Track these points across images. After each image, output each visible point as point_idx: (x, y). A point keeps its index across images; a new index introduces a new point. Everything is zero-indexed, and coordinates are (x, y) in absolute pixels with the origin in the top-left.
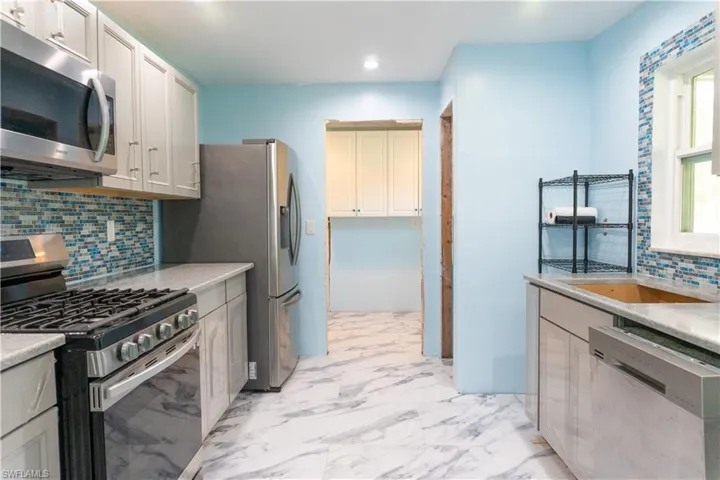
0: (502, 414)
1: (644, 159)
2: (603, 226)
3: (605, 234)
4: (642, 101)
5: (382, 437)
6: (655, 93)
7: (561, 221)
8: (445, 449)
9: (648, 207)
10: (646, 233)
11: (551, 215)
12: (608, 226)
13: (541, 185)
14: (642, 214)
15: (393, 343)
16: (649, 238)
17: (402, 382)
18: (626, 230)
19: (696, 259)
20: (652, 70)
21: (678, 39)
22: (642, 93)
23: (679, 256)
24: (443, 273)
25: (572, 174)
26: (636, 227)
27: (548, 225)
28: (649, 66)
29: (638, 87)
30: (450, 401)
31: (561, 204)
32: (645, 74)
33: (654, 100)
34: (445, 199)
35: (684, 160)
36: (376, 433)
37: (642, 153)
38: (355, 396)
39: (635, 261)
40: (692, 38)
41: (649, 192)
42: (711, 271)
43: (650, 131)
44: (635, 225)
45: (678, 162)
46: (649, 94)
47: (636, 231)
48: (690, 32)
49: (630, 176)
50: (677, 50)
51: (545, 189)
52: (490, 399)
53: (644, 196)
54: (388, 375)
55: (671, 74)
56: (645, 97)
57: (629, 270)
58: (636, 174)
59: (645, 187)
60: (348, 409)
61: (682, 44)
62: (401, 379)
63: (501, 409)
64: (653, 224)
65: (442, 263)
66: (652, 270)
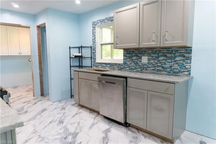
0: (67, 104)
1: (93, 44)
2: (84, 58)
3: (84, 60)
4: (93, 31)
5: (42, 116)
6: (96, 30)
7: (76, 57)
8: (60, 114)
9: (95, 54)
10: (95, 59)
11: (73, 55)
12: (85, 58)
13: (70, 48)
14: (94, 55)
15: (21, 96)
16: (95, 60)
17: (35, 104)
18: (91, 59)
19: (106, 64)
20: (95, 25)
21: (101, 20)
22: (93, 30)
23: (102, 63)
24: (40, 72)
25: (81, 46)
26: (93, 57)
27: (72, 58)
28: (94, 24)
29: (92, 28)
30: (52, 104)
31: (75, 53)
32: (94, 26)
33: (96, 32)
34: (39, 50)
35: (102, 45)
36: (39, 116)
37: (93, 42)
38: (23, 110)
39: (92, 65)
40: (103, 21)
41: (95, 51)
42: (109, 66)
43: (95, 38)
44: (92, 57)
45: (100, 45)
46: (95, 30)
47: (92, 59)
48: (103, 20)
49: (91, 47)
50: (101, 23)
51: (71, 49)
52: (61, 102)
53: (94, 51)
54: (28, 103)
55: (98, 27)
56: (94, 31)
57: (91, 67)
58: (92, 47)
59: (94, 49)
60: (25, 114)
61: (102, 22)
62: (34, 103)
63: (66, 103)
64: (96, 57)
65: (39, 69)
66: (96, 67)
